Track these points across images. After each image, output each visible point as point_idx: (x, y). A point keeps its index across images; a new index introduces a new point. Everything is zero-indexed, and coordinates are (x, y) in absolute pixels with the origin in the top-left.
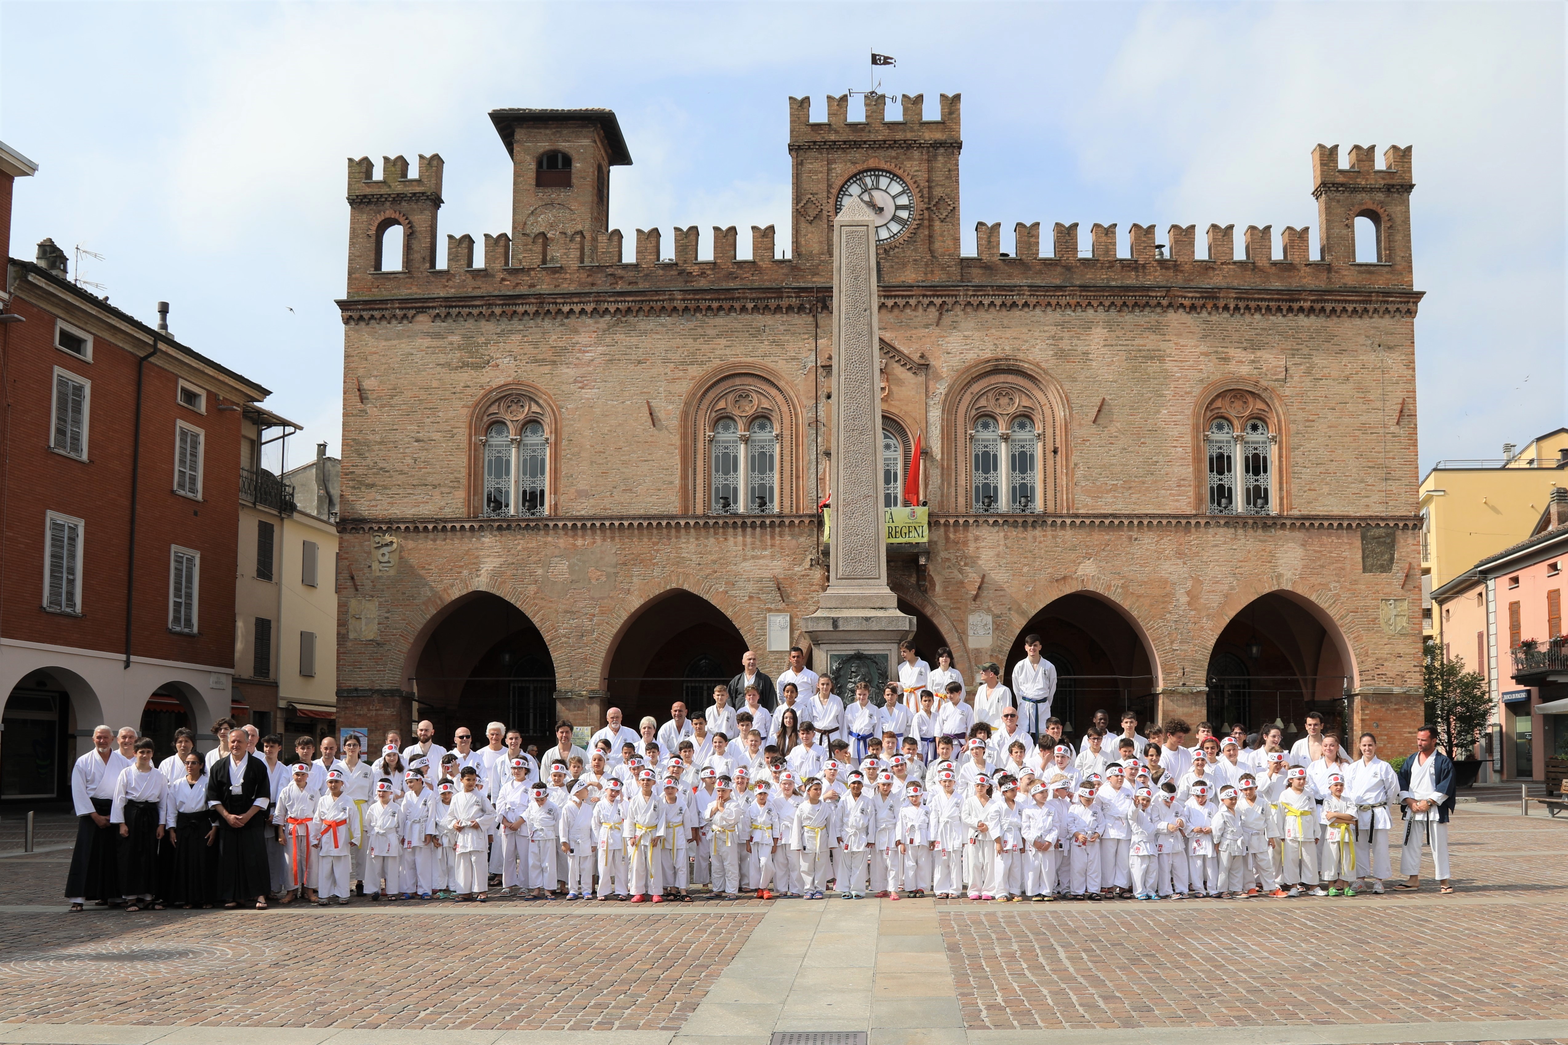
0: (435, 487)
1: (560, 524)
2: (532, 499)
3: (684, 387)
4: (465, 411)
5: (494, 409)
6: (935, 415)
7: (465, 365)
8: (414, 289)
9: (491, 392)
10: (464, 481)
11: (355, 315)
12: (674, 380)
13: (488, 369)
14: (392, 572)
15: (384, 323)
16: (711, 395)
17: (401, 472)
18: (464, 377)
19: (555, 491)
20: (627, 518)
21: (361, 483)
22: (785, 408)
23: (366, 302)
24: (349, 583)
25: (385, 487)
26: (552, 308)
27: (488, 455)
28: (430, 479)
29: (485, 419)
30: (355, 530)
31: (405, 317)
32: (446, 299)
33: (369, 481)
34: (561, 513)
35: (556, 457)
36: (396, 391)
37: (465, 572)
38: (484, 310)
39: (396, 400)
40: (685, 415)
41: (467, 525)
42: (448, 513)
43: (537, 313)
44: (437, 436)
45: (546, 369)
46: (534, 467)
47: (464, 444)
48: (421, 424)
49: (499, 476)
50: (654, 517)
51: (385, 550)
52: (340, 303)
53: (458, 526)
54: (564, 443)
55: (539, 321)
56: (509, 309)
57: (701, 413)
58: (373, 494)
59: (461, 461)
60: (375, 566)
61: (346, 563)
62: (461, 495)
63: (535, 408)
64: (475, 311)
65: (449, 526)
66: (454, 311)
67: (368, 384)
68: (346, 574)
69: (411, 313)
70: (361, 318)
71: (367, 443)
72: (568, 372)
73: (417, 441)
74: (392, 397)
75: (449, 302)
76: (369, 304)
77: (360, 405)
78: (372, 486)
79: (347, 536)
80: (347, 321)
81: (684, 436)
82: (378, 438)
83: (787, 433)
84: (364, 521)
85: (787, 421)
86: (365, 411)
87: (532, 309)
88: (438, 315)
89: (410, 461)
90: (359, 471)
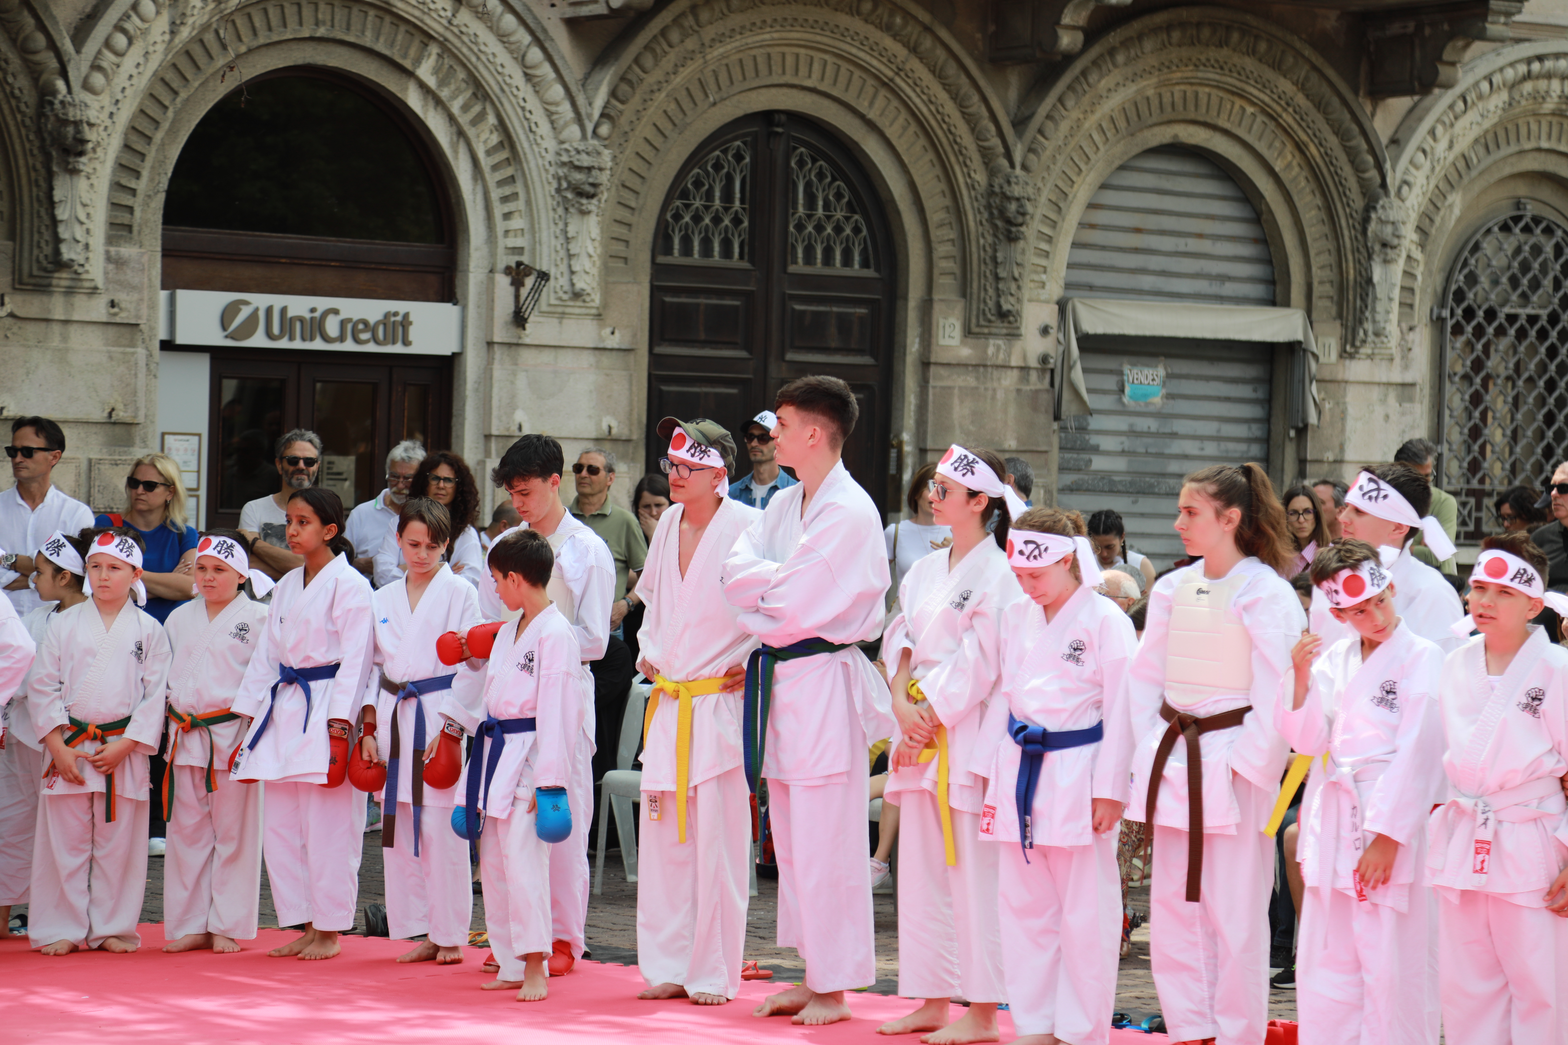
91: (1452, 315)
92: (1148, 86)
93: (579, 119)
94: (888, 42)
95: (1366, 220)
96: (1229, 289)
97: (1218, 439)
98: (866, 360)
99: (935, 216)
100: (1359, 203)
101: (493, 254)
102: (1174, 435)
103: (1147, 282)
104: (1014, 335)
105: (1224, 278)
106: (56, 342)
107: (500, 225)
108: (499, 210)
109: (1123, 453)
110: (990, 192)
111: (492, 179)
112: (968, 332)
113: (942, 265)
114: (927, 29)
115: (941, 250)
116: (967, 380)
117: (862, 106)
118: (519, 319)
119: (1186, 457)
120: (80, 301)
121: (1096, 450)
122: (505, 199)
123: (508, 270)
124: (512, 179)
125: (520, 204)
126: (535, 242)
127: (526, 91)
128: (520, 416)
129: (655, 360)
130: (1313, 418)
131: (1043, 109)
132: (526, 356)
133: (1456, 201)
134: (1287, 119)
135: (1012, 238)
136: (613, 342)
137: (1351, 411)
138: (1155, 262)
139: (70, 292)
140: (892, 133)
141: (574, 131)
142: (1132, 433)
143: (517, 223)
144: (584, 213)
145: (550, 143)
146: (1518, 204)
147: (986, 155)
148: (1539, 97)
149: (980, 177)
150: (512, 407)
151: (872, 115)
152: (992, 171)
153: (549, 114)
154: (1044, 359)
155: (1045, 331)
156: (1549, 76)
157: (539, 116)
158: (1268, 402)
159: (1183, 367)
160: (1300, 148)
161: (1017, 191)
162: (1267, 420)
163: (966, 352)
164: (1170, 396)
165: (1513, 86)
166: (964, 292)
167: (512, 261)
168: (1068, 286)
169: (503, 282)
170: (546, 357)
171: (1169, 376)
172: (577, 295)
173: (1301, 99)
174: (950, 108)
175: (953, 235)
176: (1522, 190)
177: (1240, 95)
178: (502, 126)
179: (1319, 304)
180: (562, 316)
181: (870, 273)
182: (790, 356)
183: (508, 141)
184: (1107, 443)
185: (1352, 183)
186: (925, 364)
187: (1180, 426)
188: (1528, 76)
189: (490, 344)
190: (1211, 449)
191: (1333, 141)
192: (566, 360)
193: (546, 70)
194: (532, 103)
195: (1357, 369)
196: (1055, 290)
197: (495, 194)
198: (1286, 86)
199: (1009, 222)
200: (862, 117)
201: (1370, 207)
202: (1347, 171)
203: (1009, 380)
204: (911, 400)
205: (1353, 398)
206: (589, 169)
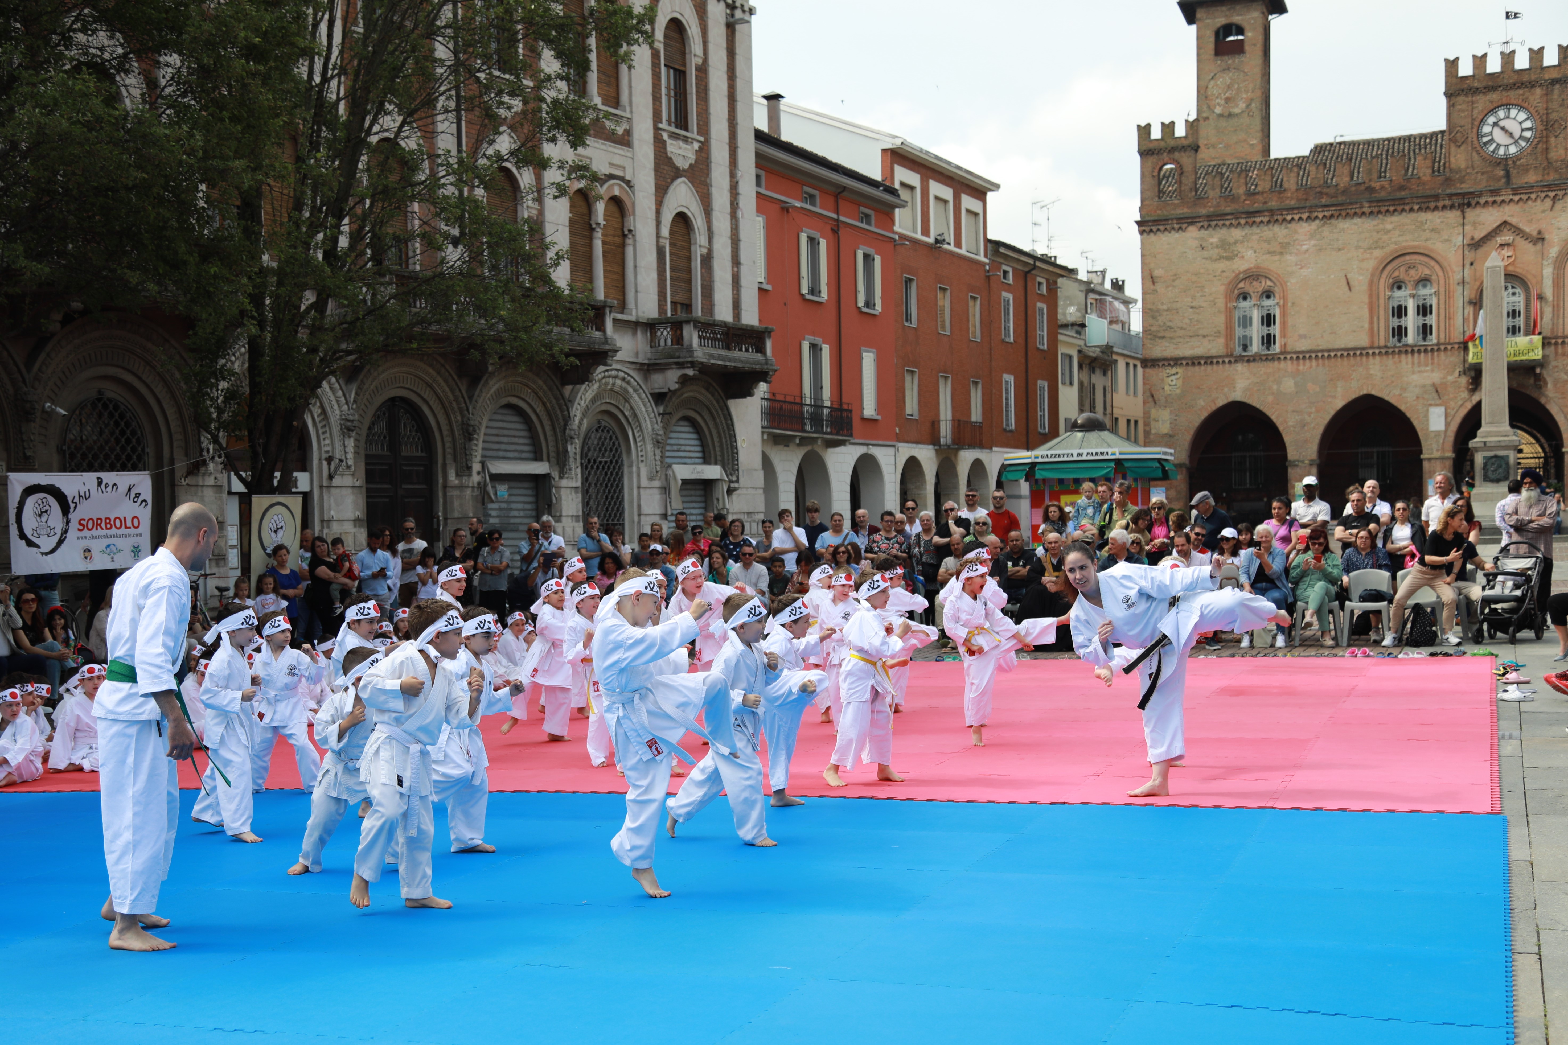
0: (1204, 336)
1: (1289, 356)
2: (1268, 340)
3: (1370, 264)
4: (1223, 288)
5: (1242, 285)
6: (1548, 272)
7: (1221, 258)
8: (1185, 210)
9: (1240, 273)
10: (1223, 332)
11: (1147, 229)
12: (1363, 260)
13: (1237, 259)
14: (1178, 391)
15: (1166, 233)
16: (1389, 268)
17: (1182, 328)
18: (1222, 265)
19: (1284, 335)
20: (1333, 350)
21: (1155, 336)
22: (1441, 274)
23: (1154, 221)
24: (1151, 399)
25: (1171, 338)
26: (1280, 218)
27: (1237, 314)
28: (1201, 332)
29: (1236, 292)
30: (1153, 366)
31: (1180, 228)
32: (1208, 216)
33: (1160, 335)
34: (1289, 349)
35: (1284, 314)
36: (1176, 276)
37: (1226, 390)
38: (1233, 221)
39: (1177, 283)
40: (1371, 283)
41: (1227, 360)
42: (1214, 352)
43: (1269, 222)
44: (1204, 304)
45: (1277, 258)
46: (1268, 320)
47: (1223, 309)
48: (1193, 298)
49: (1245, 327)
50: (1351, 349)
51: (1173, 378)
52: (1137, 223)
53: (1220, 360)
54: (1289, 304)
55: (1270, 226)
56: (1250, 220)
57: (1382, 281)
58: (1165, 343)
59: (1221, 320)
60: (1167, 388)
61: (1148, 387)
62: (1221, 341)
63: (1269, 283)
64: (1228, 223)
65: (1215, 361)
66: (1213, 223)
67: (1157, 273)
68: (1148, 394)
69: (1184, 226)
70: (1151, 231)
71: (1158, 311)
72: (1290, 258)
73: (1192, 307)
74: (1174, 281)
75: (1209, 218)
76: (1156, 222)
77: (1152, 287)
78: (1163, 337)
79: (1148, 370)
80: (1141, 233)
81: (1371, 296)
82: (1165, 307)
83: (1442, 290)
84: (1158, 360)
85: (1442, 282)
86: (1155, 291)
87: (1266, 219)
88: (1202, 226)
89: (1187, 321)
90: (1153, 329)
91: (585, 462)
92: (502, 383)
93: (347, 403)
94: (431, 371)
95: (565, 429)
96: (524, 455)
97: (523, 510)
98: (423, 486)
99: (445, 433)
100: (562, 423)
101: (320, 453)
102: (511, 509)
103: (501, 454)
104: (470, 475)
105: (522, 452)
106: (200, 494)
107: (323, 443)
108: (322, 437)
109: (498, 516)
110: (463, 423)
111: (319, 425)
112: (457, 475)
113: (448, 450)
114: (443, 365)
115: (448, 445)
116: (456, 493)
117: (422, 394)
118: (331, 477)
119: (515, 517)
120: (206, 478)
121: (490, 516)
122: (323, 433)
123: (326, 459)
124: (324, 426)
125: (328, 435)
126: (333, 449)
127: (330, 393)
128: (332, 513)
129: (367, 489)
130: (554, 501)
131: (477, 393)
132: (333, 490)
133: (585, 421)
134: (541, 394)
135: (470, 439)
136: (358, 484)
137: (563, 497)
138: (503, 447)
139: (204, 475)
140: (431, 403)
141: (345, 407)
142: (500, 509)
143: (327, 442)
144: (350, 437)
145: (338, 412)
146: (599, 422)
147: (461, 410)
148: (607, 384)
149: (459, 418)
150: (330, 510)
151: (425, 397)
152: (463, 416)
153: (338, 401)
154: (479, 483)
155: (479, 473)
156: (609, 377)
157: (334, 403)
158: (537, 496)
159: (513, 484)
160: (544, 404)
161: (472, 423)
162: (537, 502)
163: (457, 482)
164: (510, 495)
165: (600, 381)
166: (455, 460)
167: (327, 455)
168: (483, 456)
169: (325, 463)
170: (338, 490)
171: (510, 488)
172: (348, 467)
173: (545, 387)
174: (449, 394)
175: (450, 439)
176: (600, 417)
177: (527, 386)
178: (322, 407)
179: (552, 459)
180: (342, 475)
181: (423, 454)
182: (404, 486)
183: (324, 412)
184: (493, 513)
185: (560, 416)
186: (445, 487)
187: (514, 506)
188: (604, 377)
189: (321, 487)
190: (522, 513)
191: (554, 401)
192: (344, 492)
193: (337, 386)
194: (332, 398)
195: (564, 483)
196: (479, 458)
197: (321, 431)
198: (540, 382)
199: (470, 434)
200: (422, 398)
201: (566, 425)
202: (558, 412)
203: (468, 492)
204: (441, 500)
205: (564, 493)
206: (352, 421)
